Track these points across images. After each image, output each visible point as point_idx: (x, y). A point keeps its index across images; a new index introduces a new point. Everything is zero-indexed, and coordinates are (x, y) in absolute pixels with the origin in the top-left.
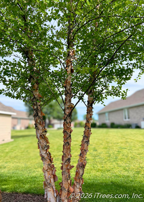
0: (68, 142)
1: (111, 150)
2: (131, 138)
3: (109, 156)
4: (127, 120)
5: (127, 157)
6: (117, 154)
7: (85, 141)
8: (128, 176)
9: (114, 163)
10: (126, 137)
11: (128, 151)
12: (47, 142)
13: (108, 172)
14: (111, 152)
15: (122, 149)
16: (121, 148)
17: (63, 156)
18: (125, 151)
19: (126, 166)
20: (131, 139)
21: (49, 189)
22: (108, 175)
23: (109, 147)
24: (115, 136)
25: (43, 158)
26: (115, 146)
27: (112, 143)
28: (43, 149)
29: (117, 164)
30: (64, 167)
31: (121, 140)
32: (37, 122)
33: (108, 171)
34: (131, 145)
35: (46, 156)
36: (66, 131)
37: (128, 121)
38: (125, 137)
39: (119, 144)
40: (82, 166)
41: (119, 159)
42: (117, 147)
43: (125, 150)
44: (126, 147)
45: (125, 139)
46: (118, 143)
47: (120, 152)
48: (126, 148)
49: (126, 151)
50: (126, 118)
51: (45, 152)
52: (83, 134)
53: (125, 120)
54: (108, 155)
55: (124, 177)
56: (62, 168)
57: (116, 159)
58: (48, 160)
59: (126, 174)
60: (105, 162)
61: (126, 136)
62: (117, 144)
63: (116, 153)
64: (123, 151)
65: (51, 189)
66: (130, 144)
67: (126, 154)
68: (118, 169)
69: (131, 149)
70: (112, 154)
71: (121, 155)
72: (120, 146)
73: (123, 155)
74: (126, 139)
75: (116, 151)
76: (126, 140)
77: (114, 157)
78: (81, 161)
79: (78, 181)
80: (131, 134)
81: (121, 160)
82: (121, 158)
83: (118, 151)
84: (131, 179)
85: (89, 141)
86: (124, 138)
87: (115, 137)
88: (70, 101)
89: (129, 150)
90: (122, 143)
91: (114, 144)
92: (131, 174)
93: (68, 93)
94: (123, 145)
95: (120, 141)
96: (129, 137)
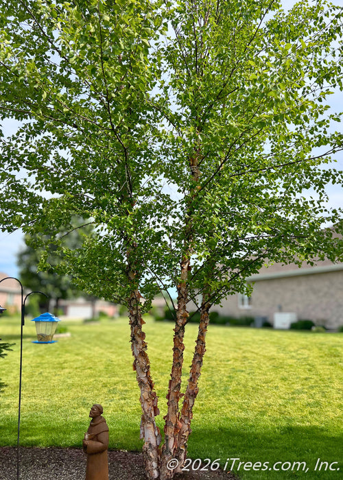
0: (179, 363)
1: (215, 374)
2: (253, 350)
3: (213, 386)
4: (246, 306)
5: (245, 386)
6: (227, 381)
7: (197, 360)
8: (246, 419)
9: (222, 398)
10: (244, 348)
11: (247, 376)
12: (147, 361)
13: (212, 413)
14: (216, 378)
15: (237, 371)
16: (235, 370)
17: (170, 381)
18: (242, 377)
19: (244, 403)
20: (253, 352)
21: (149, 425)
22: (213, 417)
23: (212, 368)
24: (222, 344)
25: (141, 383)
26: (222, 366)
27: (216, 360)
28: (143, 371)
29: (228, 400)
30: (172, 395)
31: (235, 355)
32: (136, 333)
33: (213, 411)
34: (253, 365)
35: (146, 381)
36: (177, 348)
37: (248, 310)
38: (242, 347)
39: (229, 363)
40: (193, 394)
41: (231, 391)
42: (227, 369)
43: (243, 374)
44: (244, 369)
45: (241, 351)
46: (228, 361)
47: (233, 378)
48: (242, 371)
49: (244, 376)
50: (243, 304)
51: (145, 375)
52: (194, 350)
53: (241, 307)
54: (210, 383)
55: (239, 420)
56: (168, 397)
57: (225, 390)
58: (149, 387)
59: (243, 415)
60: (207, 397)
61: (243, 345)
62: (226, 363)
63: (225, 379)
64: (238, 376)
65: (151, 426)
66: (251, 363)
67: (243, 382)
68: (230, 407)
69: (254, 373)
70: (218, 382)
71: (234, 384)
72: (232, 367)
73: (239, 384)
74: (244, 352)
75: (225, 375)
76: (244, 355)
77: (223, 388)
78: (191, 388)
79: (187, 415)
80: (254, 342)
81: (235, 392)
82: (235, 390)
83: (230, 377)
84: (251, 423)
85: (202, 361)
86: (240, 349)
87: (222, 347)
88: (184, 307)
89: (249, 374)
90: (236, 360)
91: (221, 361)
92: (251, 415)
93: (183, 297)
94: (238, 364)
95: (231, 355)
96: (249, 348)
